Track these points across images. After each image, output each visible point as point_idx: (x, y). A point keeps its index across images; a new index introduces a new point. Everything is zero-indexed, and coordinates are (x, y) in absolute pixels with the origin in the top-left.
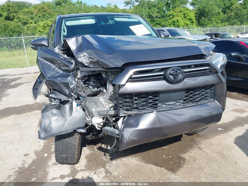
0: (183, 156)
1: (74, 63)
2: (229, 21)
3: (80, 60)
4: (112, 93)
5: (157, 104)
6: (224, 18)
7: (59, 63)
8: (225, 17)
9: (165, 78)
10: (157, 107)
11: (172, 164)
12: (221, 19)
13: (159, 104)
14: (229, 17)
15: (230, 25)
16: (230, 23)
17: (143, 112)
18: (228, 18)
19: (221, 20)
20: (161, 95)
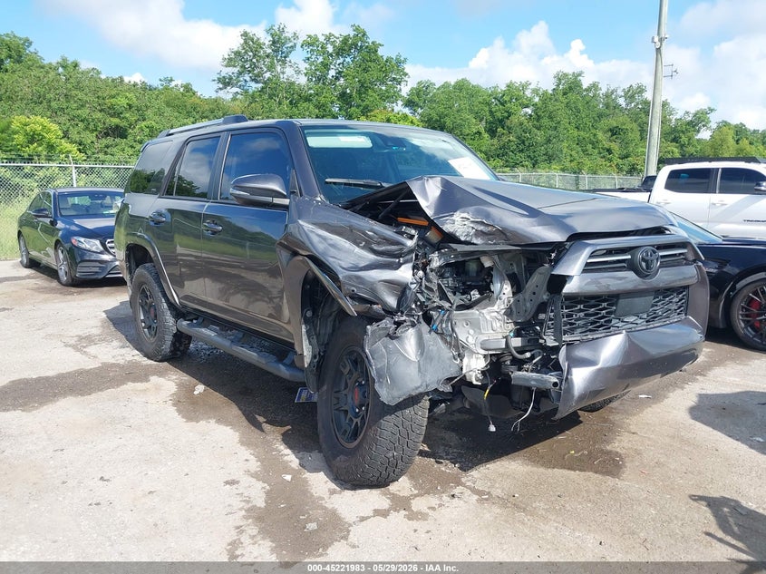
0: (609, 448)
1: (416, 236)
2: (503, 156)
3: (447, 228)
4: (512, 300)
5: (610, 321)
6: (493, 148)
7: (368, 236)
8: (493, 145)
9: (631, 266)
10: (609, 328)
11: (598, 464)
12: (484, 149)
13: (613, 322)
14: (503, 147)
15: (507, 166)
16: (506, 161)
17: (590, 337)
18: (500, 149)
19: (486, 153)
20: (622, 302)
